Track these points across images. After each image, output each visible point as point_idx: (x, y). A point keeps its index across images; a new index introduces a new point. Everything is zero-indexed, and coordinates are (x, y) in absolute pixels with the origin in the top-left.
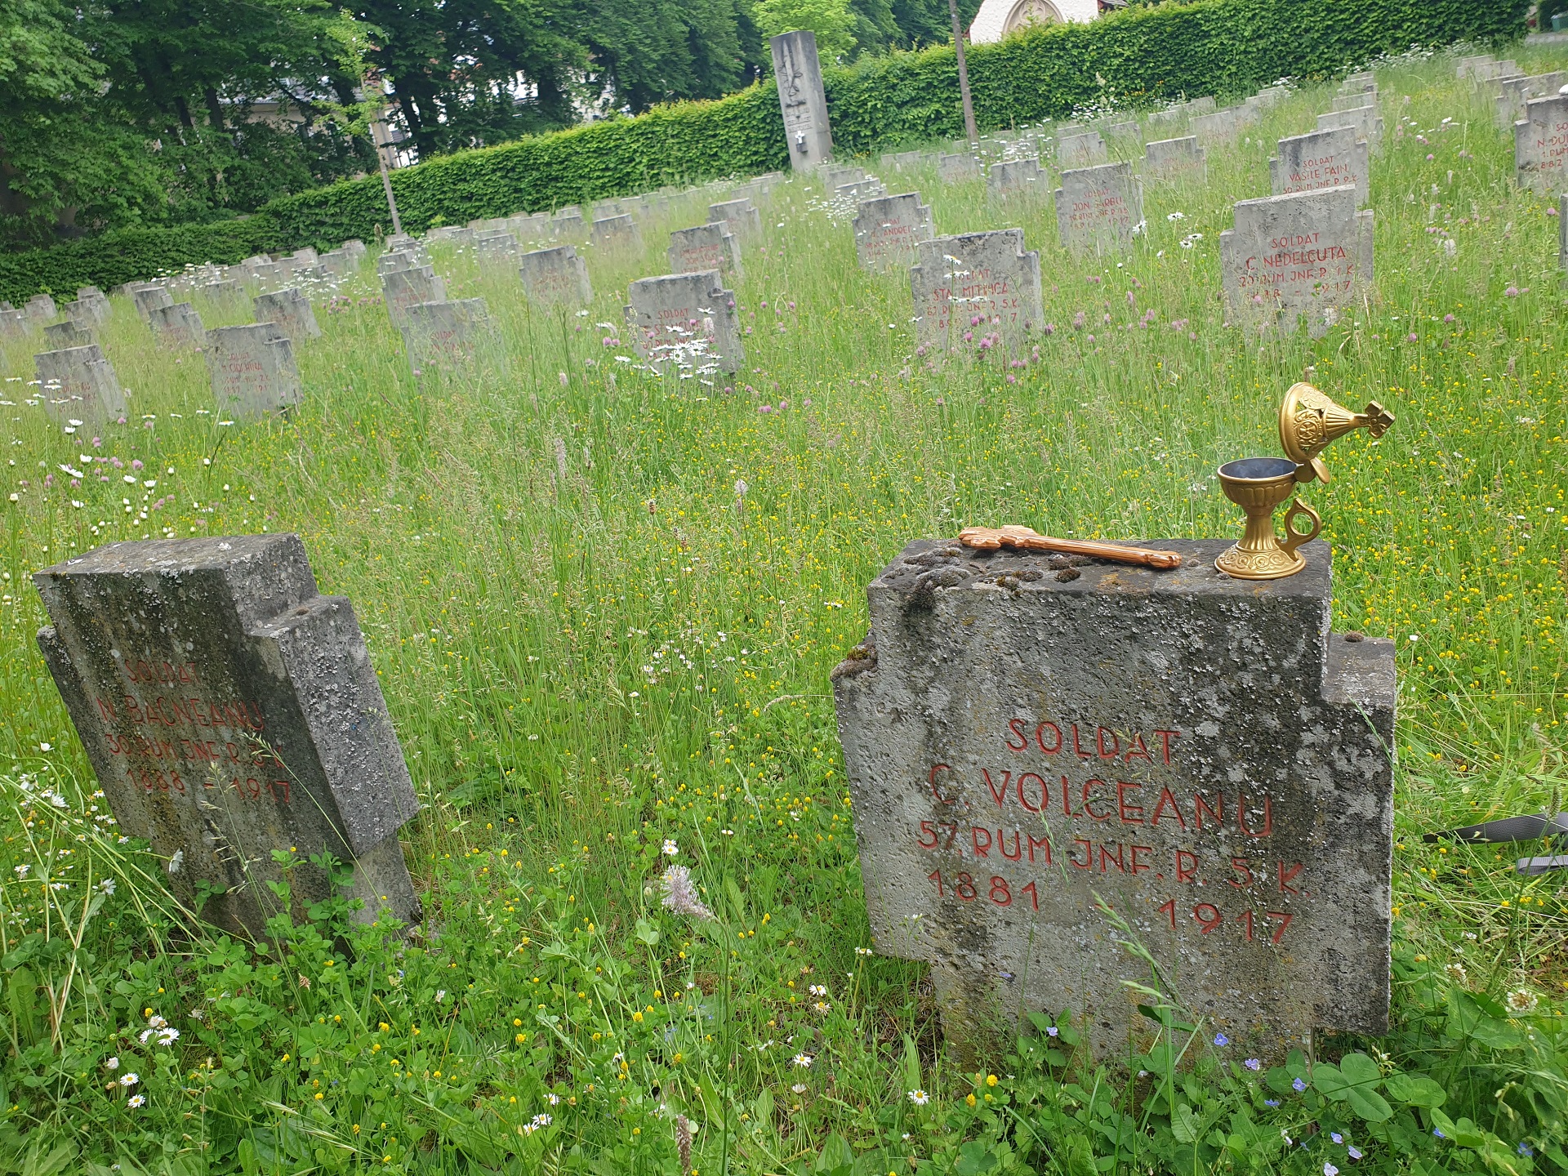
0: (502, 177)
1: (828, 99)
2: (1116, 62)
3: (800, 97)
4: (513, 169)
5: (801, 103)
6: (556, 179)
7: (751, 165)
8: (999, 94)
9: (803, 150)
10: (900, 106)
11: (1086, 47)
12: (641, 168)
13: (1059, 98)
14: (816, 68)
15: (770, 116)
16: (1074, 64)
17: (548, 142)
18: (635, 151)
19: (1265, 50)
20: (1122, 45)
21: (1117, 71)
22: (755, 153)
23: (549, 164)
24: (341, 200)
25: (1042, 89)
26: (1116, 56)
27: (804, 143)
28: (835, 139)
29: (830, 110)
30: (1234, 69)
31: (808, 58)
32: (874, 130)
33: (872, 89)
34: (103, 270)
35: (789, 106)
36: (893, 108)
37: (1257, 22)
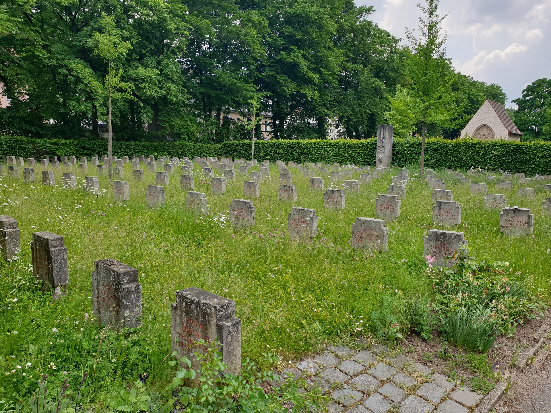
0: (290, 150)
1: (393, 147)
2: (491, 155)
3: (383, 145)
4: (293, 148)
5: (383, 147)
6: (305, 154)
7: (364, 162)
8: (449, 157)
9: (380, 161)
10: (416, 154)
11: (482, 148)
12: (330, 156)
13: (469, 162)
14: (391, 137)
15: (373, 148)
16: (477, 153)
17: (305, 142)
18: (330, 150)
19: (546, 162)
20: (495, 150)
21: (491, 158)
22: (366, 158)
23: (304, 149)
24: (243, 146)
25: (464, 158)
26: (492, 153)
27: (381, 159)
28: (393, 160)
29: (393, 150)
30: (533, 166)
31: (389, 134)
32: (406, 159)
33: (408, 147)
34: (172, 152)
35: (379, 147)
36: (413, 154)
37: (545, 153)
